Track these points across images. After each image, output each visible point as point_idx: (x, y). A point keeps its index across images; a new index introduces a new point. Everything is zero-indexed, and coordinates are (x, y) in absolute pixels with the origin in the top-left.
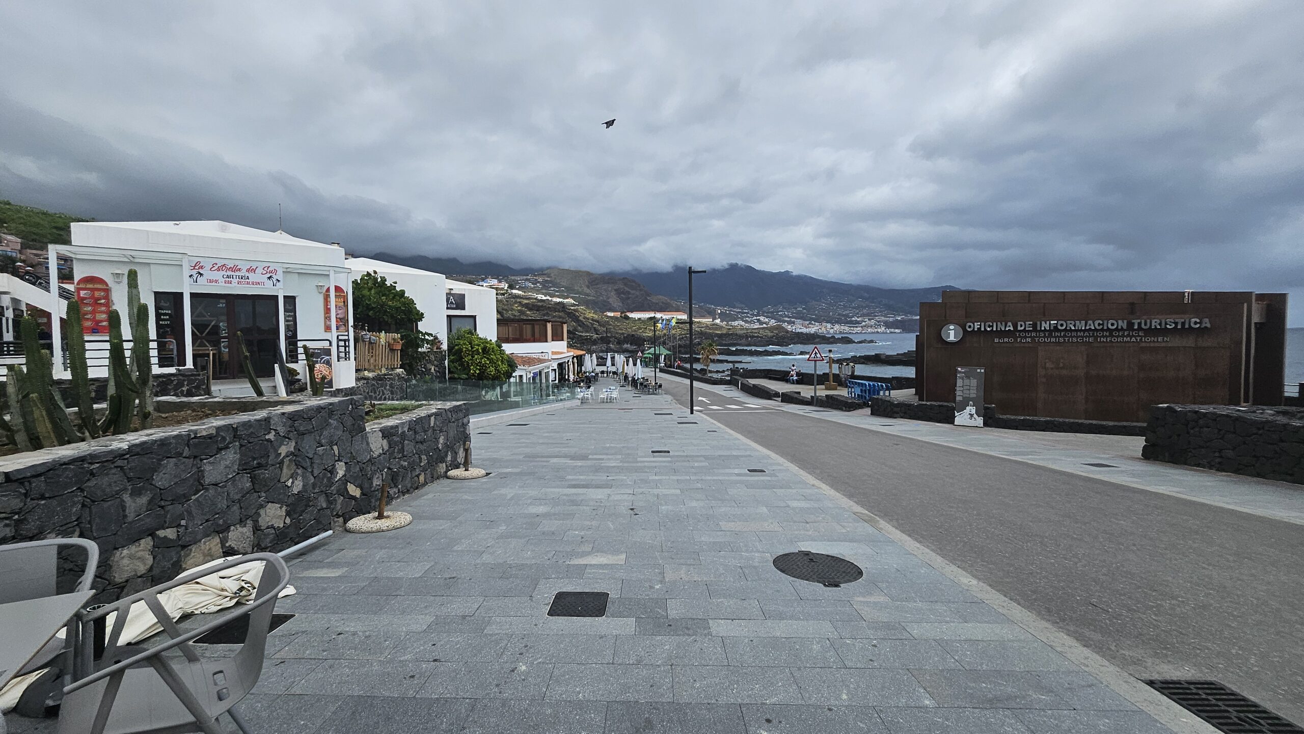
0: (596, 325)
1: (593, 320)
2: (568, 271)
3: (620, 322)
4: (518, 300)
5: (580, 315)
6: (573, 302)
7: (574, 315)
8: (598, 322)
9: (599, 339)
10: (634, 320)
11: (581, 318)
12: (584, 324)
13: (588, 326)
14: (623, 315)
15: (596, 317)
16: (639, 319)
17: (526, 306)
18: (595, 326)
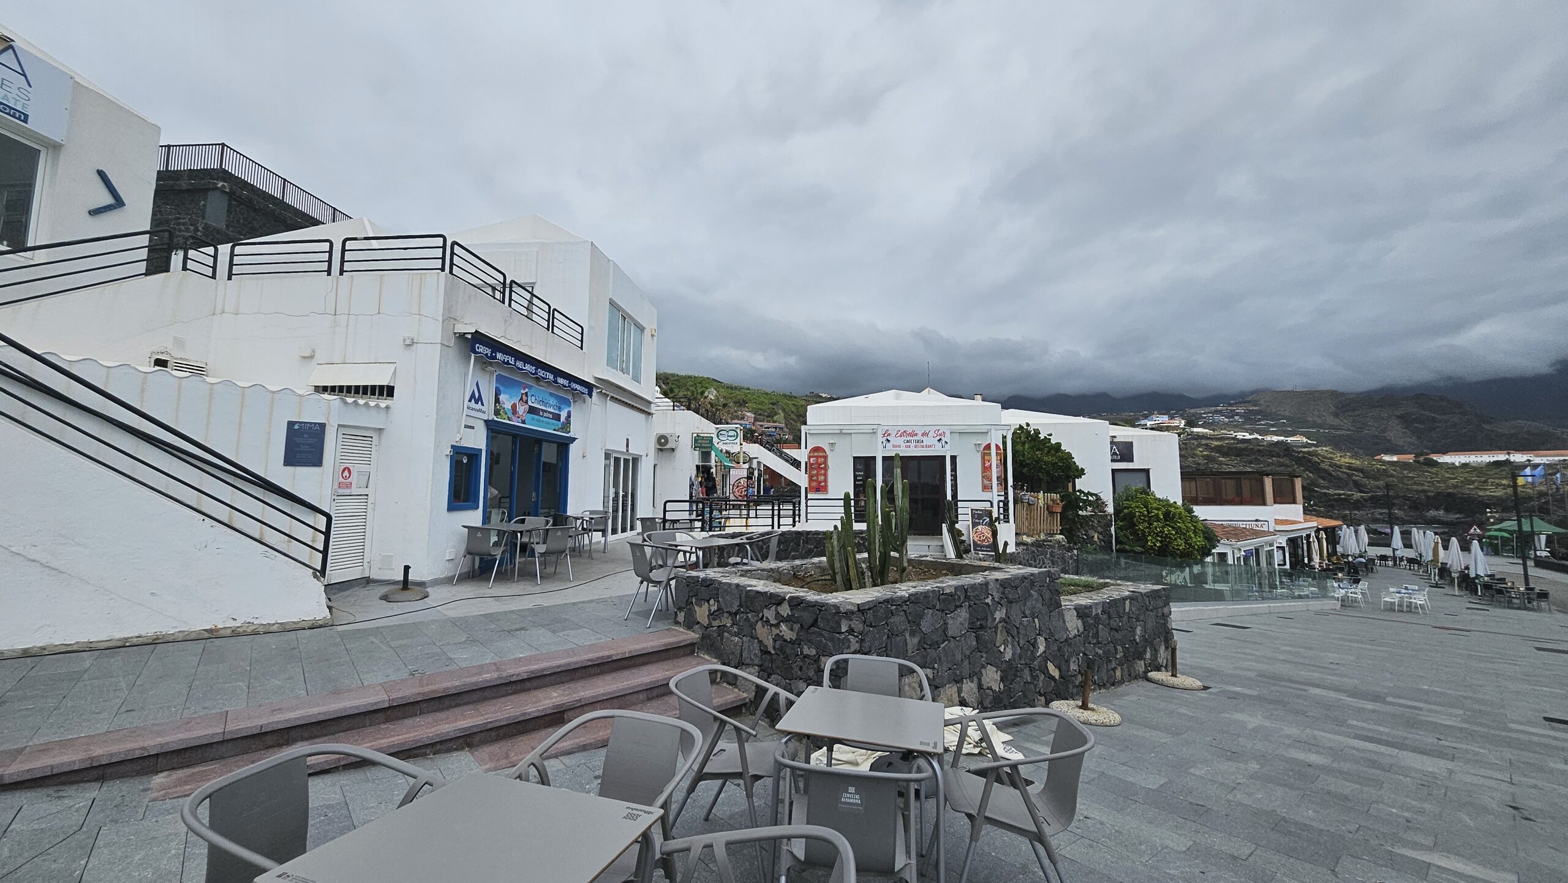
0: (1358, 477)
1: (1349, 468)
2: (1292, 394)
3: (1414, 470)
4: (1204, 442)
5: (1322, 461)
6: (1305, 440)
7: (1310, 461)
8: (1361, 471)
9: (1366, 500)
10: (1452, 467)
11: (1322, 466)
12: (1331, 474)
13: (1340, 479)
14: (1422, 459)
15: (1357, 463)
16: (1465, 466)
17: (1218, 449)
18: (1355, 478)
